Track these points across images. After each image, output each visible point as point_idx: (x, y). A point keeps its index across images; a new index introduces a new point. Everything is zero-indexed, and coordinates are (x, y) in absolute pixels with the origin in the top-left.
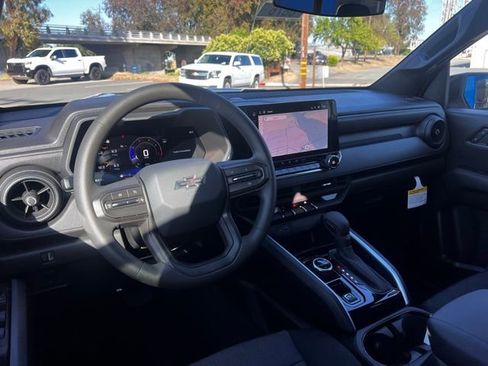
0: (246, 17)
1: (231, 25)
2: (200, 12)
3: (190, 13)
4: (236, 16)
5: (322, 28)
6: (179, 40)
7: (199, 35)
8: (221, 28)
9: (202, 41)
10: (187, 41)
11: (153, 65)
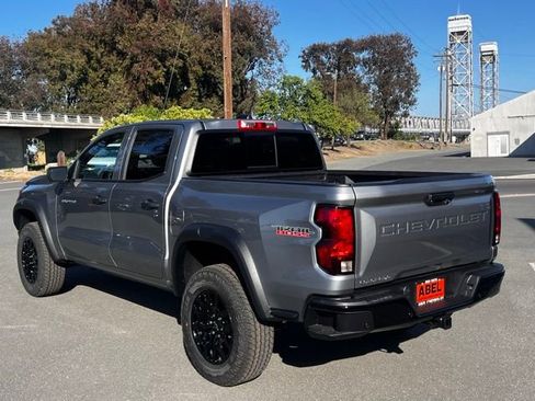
0: (157, 89)
1: (133, 101)
2: (84, 80)
3: (67, 82)
4: (142, 87)
5: (267, 105)
6: (51, 122)
7: (84, 113)
8: (120, 105)
9: (90, 123)
10: (65, 123)
11: (8, 159)
